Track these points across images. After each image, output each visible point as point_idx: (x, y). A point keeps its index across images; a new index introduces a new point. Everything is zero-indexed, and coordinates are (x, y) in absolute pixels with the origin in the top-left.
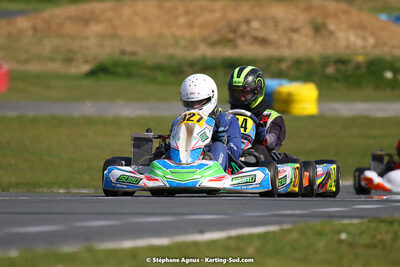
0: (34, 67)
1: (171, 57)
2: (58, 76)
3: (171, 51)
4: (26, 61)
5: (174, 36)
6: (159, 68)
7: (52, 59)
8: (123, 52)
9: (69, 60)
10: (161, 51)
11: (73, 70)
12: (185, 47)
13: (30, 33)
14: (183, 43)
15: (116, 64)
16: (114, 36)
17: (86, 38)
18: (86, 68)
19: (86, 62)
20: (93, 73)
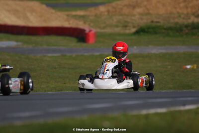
0: (108, 30)
1: (177, 23)
2: (119, 34)
3: (176, 20)
4: (104, 28)
5: (178, 13)
6: (170, 29)
7: (117, 26)
8: (152, 22)
9: (125, 26)
10: (172, 21)
11: (127, 31)
12: (183, 18)
13: (106, 13)
14: (182, 16)
15: (149, 28)
16: (148, 14)
17: (134, 15)
18: (134, 30)
19: (134, 27)
20: (137, 33)
